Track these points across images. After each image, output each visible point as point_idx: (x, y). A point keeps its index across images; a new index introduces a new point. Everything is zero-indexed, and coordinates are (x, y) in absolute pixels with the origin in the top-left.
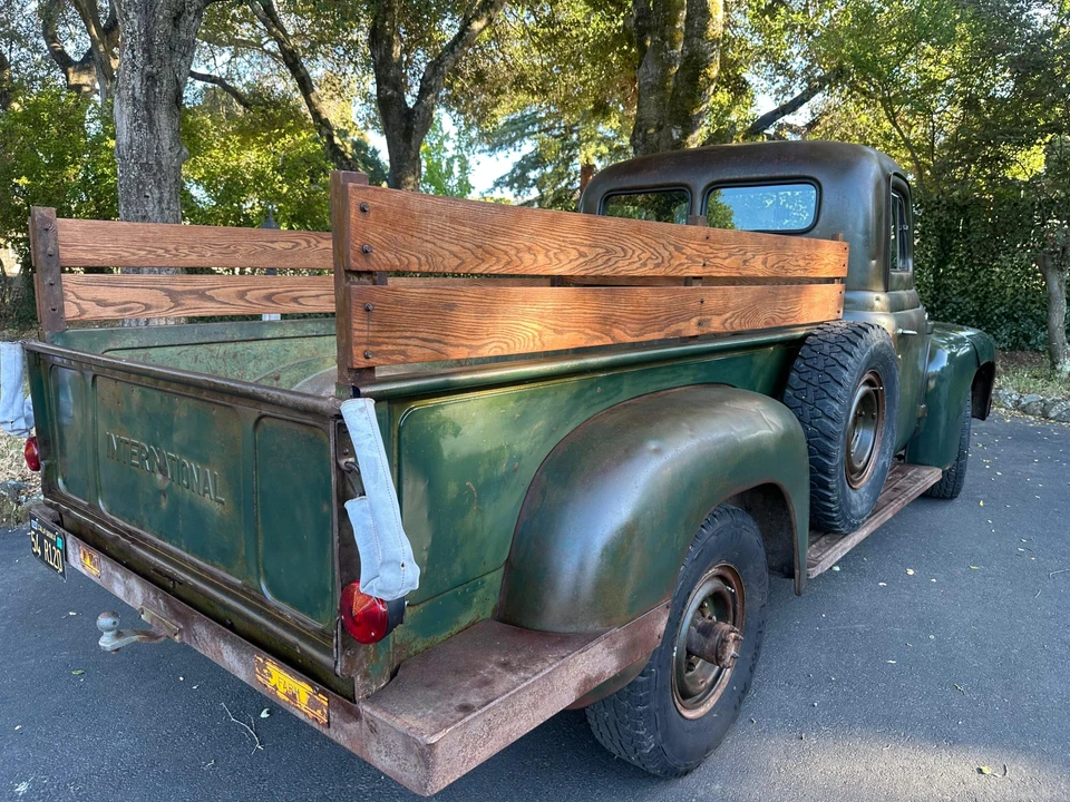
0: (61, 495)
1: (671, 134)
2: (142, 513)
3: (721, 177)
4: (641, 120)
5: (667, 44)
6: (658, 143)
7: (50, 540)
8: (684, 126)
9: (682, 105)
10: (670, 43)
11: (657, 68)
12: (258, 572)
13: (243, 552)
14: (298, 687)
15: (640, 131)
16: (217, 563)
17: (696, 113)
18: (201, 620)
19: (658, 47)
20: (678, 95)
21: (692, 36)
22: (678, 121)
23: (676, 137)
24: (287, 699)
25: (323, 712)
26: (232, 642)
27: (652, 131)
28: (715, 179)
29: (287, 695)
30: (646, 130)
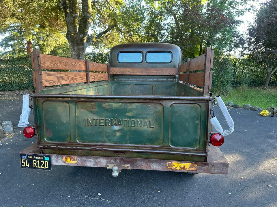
0: (46, 143)
1: (80, 36)
2: (105, 138)
3: (150, 50)
4: (69, 32)
5: (74, 12)
6: (76, 38)
7: (37, 160)
8: (83, 35)
9: (83, 29)
10: (75, 12)
11: (72, 18)
12: (168, 141)
13: (162, 138)
14: (185, 165)
15: (69, 34)
16: (146, 144)
17: (86, 31)
18: (140, 160)
19: (71, 13)
20: (81, 26)
21: (85, 11)
22: (82, 33)
23: (81, 37)
24: (181, 169)
25: (195, 168)
26: (156, 162)
27: (73, 34)
28: (148, 50)
29: (181, 168)
30: (71, 35)
